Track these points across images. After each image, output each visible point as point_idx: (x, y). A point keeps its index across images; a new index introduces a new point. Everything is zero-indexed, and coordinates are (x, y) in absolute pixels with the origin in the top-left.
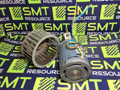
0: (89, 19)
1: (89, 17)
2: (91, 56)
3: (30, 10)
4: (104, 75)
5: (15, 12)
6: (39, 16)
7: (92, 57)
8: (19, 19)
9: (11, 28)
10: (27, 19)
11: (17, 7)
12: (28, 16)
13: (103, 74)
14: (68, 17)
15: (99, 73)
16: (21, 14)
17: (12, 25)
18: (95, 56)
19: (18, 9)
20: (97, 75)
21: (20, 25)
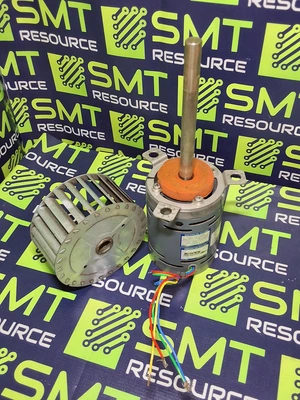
0: (293, 132)
1: (293, 127)
2: (260, 265)
3: (110, 72)
4: (279, 337)
5: (65, 69)
6: (134, 95)
7: (263, 267)
8: (73, 91)
9: (49, 113)
10: (96, 94)
11: (73, 57)
12: (102, 89)
13: (277, 333)
14: (225, 116)
15: (268, 329)
16: (83, 78)
17: (54, 105)
18: (273, 267)
19: (74, 63)
20: (258, 331)
21: (77, 109)
